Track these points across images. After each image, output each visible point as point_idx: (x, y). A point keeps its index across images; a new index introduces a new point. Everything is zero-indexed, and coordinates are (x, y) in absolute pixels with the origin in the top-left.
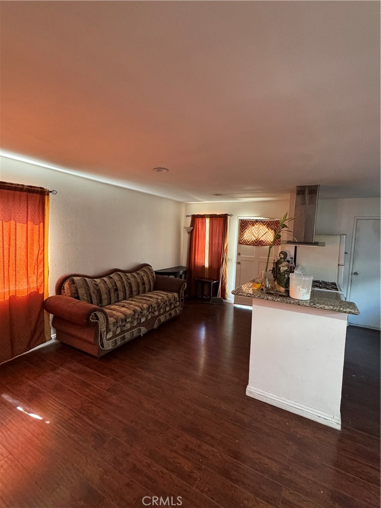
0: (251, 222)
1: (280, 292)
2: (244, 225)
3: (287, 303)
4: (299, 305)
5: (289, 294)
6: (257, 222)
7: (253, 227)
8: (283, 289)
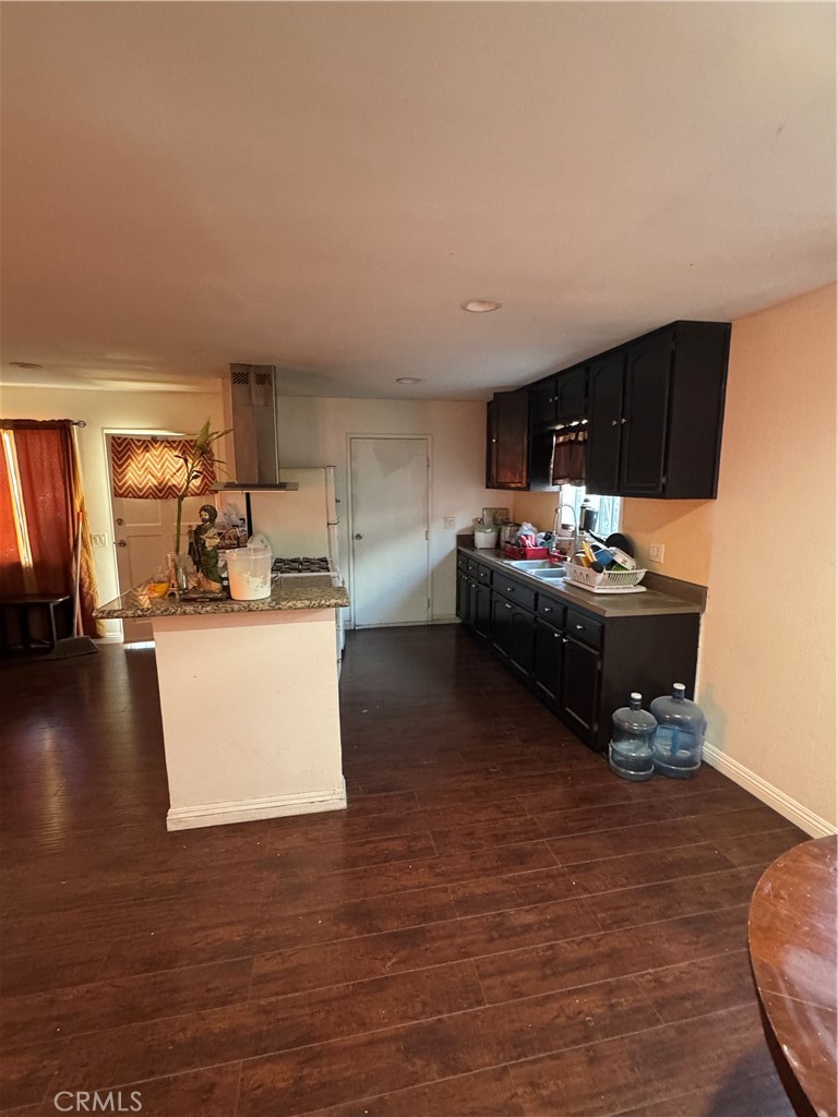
0: (139, 441)
1: (211, 592)
2: (121, 450)
3: (227, 612)
4: (250, 611)
5: (229, 593)
6: (156, 442)
7: (148, 455)
8: (216, 586)
